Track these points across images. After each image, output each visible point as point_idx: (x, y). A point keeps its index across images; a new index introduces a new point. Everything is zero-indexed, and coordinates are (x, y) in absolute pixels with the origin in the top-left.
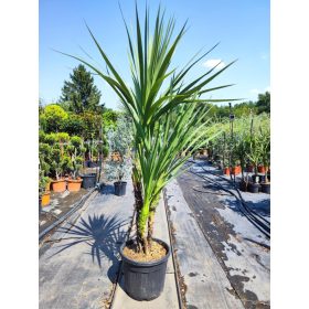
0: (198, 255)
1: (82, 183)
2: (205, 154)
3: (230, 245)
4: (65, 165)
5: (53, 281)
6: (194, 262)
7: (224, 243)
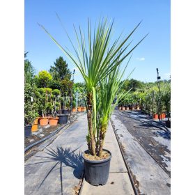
0: (144, 163)
1: (58, 120)
2: (138, 109)
3: (167, 158)
4: (48, 107)
5: (36, 174)
6: (142, 167)
7: (162, 156)
